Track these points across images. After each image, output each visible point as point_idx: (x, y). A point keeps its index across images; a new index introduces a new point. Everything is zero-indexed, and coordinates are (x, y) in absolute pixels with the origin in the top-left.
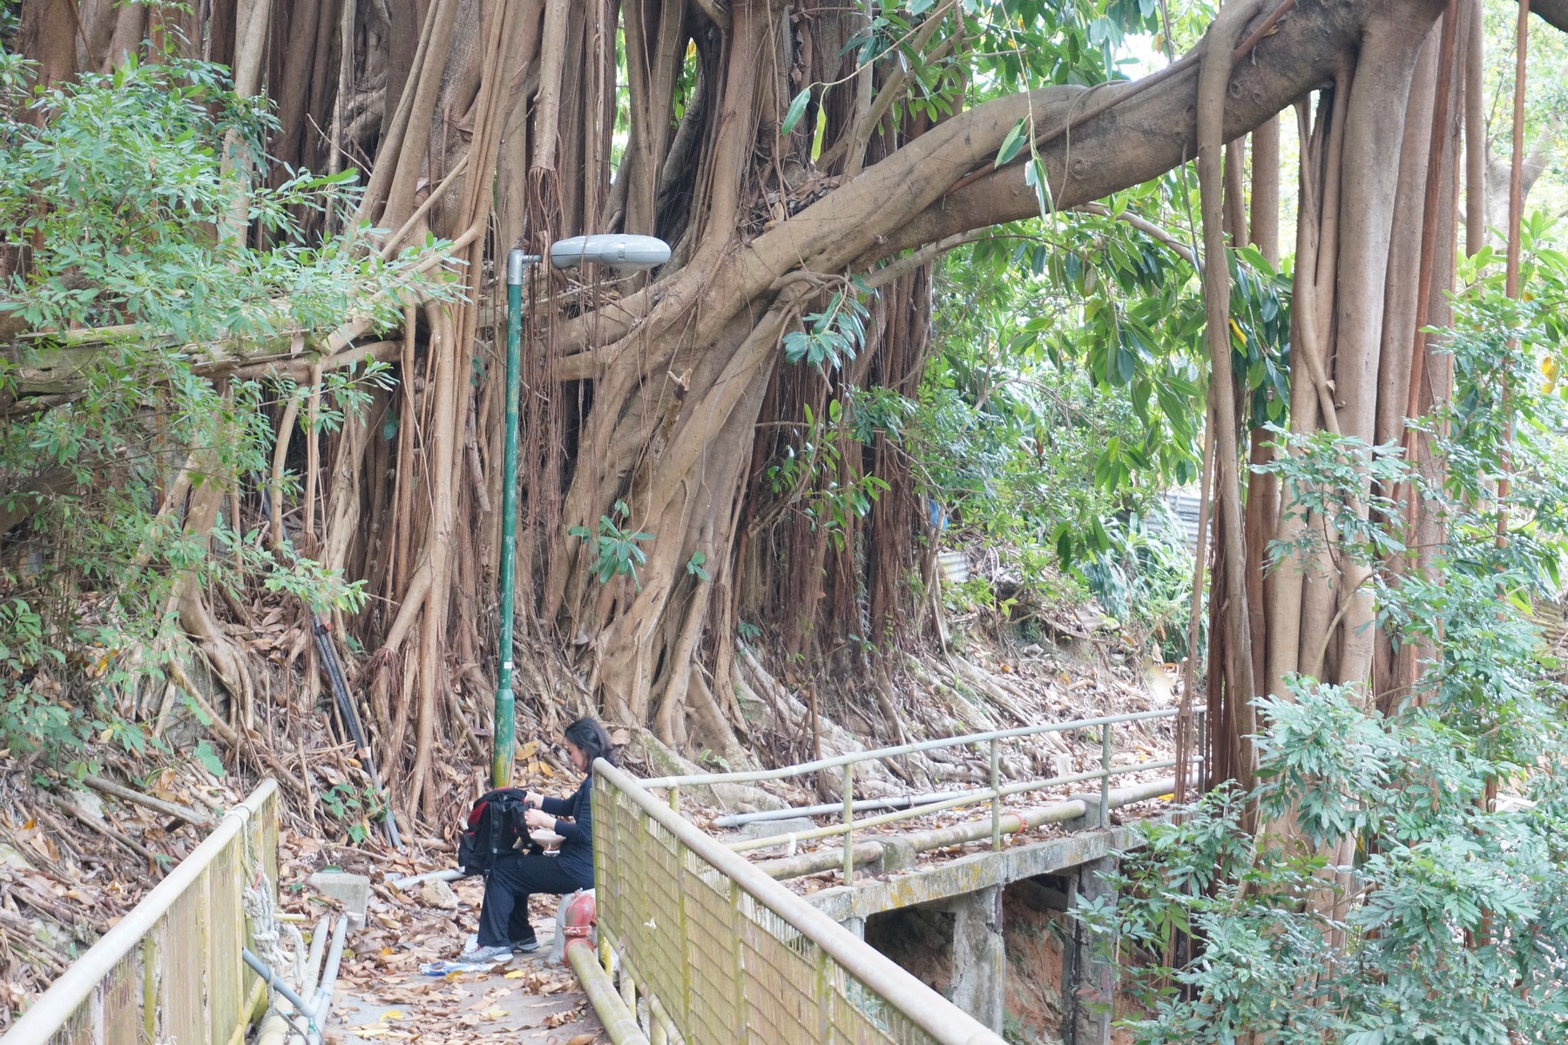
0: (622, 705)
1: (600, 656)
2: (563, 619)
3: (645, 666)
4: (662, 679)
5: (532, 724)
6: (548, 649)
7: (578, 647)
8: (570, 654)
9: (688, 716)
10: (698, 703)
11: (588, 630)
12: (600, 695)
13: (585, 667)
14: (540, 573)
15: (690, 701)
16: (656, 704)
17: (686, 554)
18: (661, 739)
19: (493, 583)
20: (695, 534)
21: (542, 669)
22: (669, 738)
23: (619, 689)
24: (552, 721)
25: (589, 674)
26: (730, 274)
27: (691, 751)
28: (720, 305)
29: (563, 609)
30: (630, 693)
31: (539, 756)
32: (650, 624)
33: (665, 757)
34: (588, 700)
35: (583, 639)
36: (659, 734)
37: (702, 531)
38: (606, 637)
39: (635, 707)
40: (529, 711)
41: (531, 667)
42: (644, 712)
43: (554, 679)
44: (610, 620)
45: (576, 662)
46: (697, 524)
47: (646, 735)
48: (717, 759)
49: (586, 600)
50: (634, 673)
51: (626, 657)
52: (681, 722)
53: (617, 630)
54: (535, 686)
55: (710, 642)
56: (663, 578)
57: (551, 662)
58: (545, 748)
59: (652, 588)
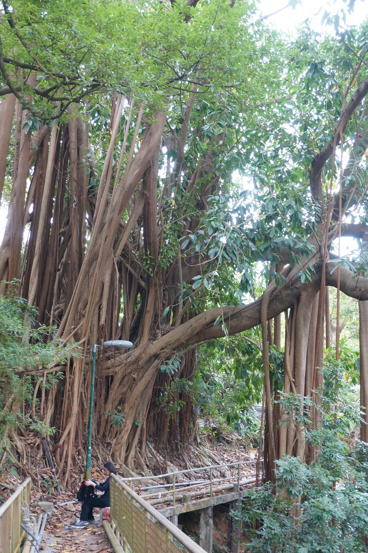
0: (118, 458)
1: (113, 445)
2: (104, 436)
3: (124, 448)
4: (128, 451)
5: (95, 463)
6: (100, 443)
7: (108, 443)
8: (105, 445)
9: (134, 461)
10: (137, 457)
11: (110, 439)
12: (113, 455)
13: (109, 448)
14: (99, 424)
15: (135, 457)
16: (126, 458)
17: (135, 420)
18: (128, 467)
19: (87, 427)
20: (137, 415)
21: (98, 449)
22: (130, 467)
23: (118, 454)
24: (100, 462)
25: (110, 450)
26: (147, 350)
27: (135, 470)
28: (145, 358)
29: (104, 433)
30: (120, 455)
31: (97, 471)
32: (126, 437)
33: (129, 472)
34: (110, 457)
35: (109, 441)
36: (127, 466)
37: (139, 414)
38: (114, 441)
39: (121, 459)
40: (95, 459)
41: (96, 448)
42: (123, 460)
43: (101, 451)
44: (116, 436)
45: (107, 447)
46: (138, 412)
47: (124, 466)
48: (142, 472)
49: (110, 431)
50: (121, 450)
51: (120, 446)
52: (133, 463)
53: (117, 439)
54: (97, 453)
55: (140, 442)
56: (129, 426)
57: (101, 447)
58: (98, 469)
59: (126, 428)
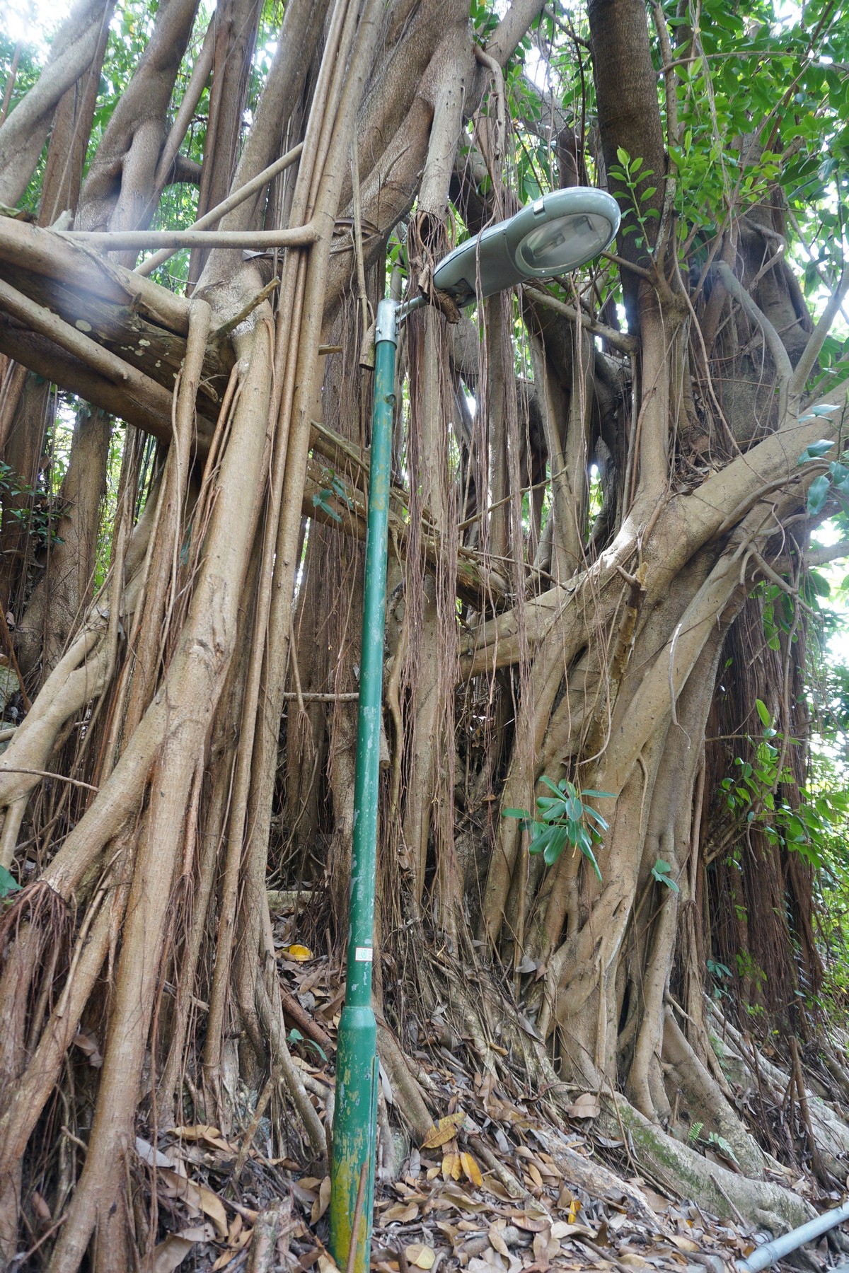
0: (585, 1056)
1: (552, 988)
2: (504, 943)
3: (609, 1006)
4: (631, 1025)
5: (459, 1088)
6: (485, 978)
7: (524, 977)
8: (514, 986)
9: (666, 1076)
10: (676, 1057)
11: (536, 954)
12: (555, 1042)
13: (534, 1004)
14: (474, 888)
15: (667, 1058)
16: (626, 1057)
17: (646, 866)
18: (640, 1108)
19: (416, 892)
20: (654, 842)
21: (476, 1004)
22: (650, 1108)
23: (581, 1036)
24: (488, 1080)
25: (539, 1013)
27: (678, 1126)
29: (504, 930)
30: (594, 1040)
32: (614, 943)
33: (650, 1138)
34: (540, 1050)
35: (530, 966)
36: (634, 1099)
37: (661, 839)
38: (558, 962)
39: (602, 1061)
40: (458, 1065)
41: (462, 1001)
42: (612, 1068)
43: (493, 1020)
44: (562, 939)
45: (521, 998)
46: (655, 831)
47: (621, 1102)
48: (713, 1137)
49: (531, 919)
50: (597, 1011)
51: (586, 989)
52: (660, 1084)
53: (571, 952)
54: (467, 1027)
55: (678, 983)
56: (625, 888)
57: (490, 994)
59: (612, 893)
